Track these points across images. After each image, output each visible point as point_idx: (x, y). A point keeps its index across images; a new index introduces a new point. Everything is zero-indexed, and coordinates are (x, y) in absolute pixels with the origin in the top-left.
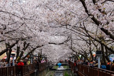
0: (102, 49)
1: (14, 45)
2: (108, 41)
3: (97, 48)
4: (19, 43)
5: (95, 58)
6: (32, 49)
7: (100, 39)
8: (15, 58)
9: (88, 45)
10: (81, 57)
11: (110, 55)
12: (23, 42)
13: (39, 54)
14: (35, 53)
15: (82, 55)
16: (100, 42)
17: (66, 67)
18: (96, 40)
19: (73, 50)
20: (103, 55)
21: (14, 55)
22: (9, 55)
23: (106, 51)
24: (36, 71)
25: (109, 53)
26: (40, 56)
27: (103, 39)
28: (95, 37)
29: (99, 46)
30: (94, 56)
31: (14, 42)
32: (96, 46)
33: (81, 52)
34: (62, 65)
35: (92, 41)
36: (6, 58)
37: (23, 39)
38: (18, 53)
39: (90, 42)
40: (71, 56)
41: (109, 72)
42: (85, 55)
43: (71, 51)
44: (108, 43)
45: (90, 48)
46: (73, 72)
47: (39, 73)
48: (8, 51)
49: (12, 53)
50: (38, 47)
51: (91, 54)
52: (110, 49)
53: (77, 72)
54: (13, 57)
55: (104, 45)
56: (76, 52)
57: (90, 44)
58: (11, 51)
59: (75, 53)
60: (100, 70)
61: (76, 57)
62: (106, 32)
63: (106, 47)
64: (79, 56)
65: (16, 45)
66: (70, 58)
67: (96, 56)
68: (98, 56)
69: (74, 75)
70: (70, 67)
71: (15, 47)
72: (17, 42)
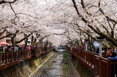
0: (89, 38)
1: (30, 35)
2: (92, 33)
3: (85, 38)
4: (34, 34)
5: (84, 44)
6: (41, 38)
7: (88, 32)
8: (30, 44)
9: (79, 35)
10: (75, 43)
11: (94, 42)
12: (36, 33)
13: (47, 41)
14: (44, 41)
15: (75, 42)
16: (87, 34)
17: (65, 50)
18: (84, 32)
19: (69, 39)
20: (89, 42)
21: (29, 42)
22: (26, 42)
23: (92, 39)
24: (44, 52)
25: (93, 40)
26: (47, 43)
27: (90, 32)
28: (83, 30)
29: (87, 36)
30: (84, 43)
31: (30, 33)
32: (85, 36)
33: (75, 40)
34: (62, 48)
35: (82, 33)
36: (24, 44)
37: (35, 32)
38: (32, 40)
39: (81, 33)
40: (68, 42)
41: (93, 54)
42: (77, 42)
43: (68, 39)
44: (93, 34)
45: (81, 37)
46: (69, 53)
47: (46, 54)
48: (26, 40)
49: (28, 40)
50: (45, 37)
51: (81, 41)
52: (94, 38)
53: (72, 53)
54: (29, 43)
55: (90, 36)
56: (72, 40)
57: (81, 35)
58: (27, 39)
59: (70, 41)
60: (87, 52)
61: (71, 43)
62: (91, 27)
63: (92, 37)
64: (73, 43)
65: (31, 35)
66: (67, 43)
67: (85, 43)
68: (86, 43)
69: (70, 55)
70: (67, 50)
71: (31, 36)
72: (32, 33)
